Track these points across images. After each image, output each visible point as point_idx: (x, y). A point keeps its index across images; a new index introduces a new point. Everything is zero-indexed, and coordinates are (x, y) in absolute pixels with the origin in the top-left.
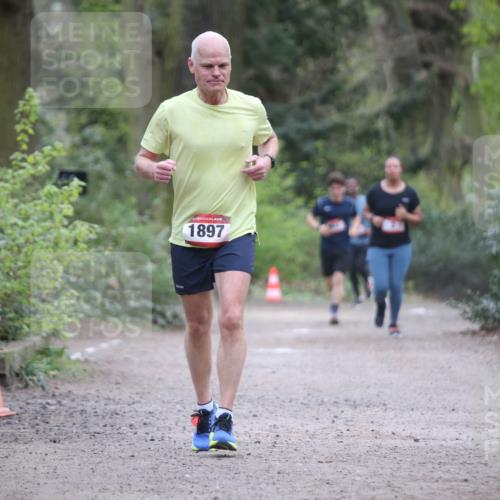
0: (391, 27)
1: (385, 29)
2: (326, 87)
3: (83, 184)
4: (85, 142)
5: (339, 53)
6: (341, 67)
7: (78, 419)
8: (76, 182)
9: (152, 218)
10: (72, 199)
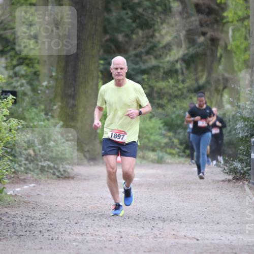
0: (184, 12)
1: (181, 13)
2: (149, 45)
3: (15, 98)
4: (16, 75)
5: (156, 27)
6: (157, 34)
7: (11, 227)
8: (11, 97)
9: (53, 117)
10: (8, 106)
